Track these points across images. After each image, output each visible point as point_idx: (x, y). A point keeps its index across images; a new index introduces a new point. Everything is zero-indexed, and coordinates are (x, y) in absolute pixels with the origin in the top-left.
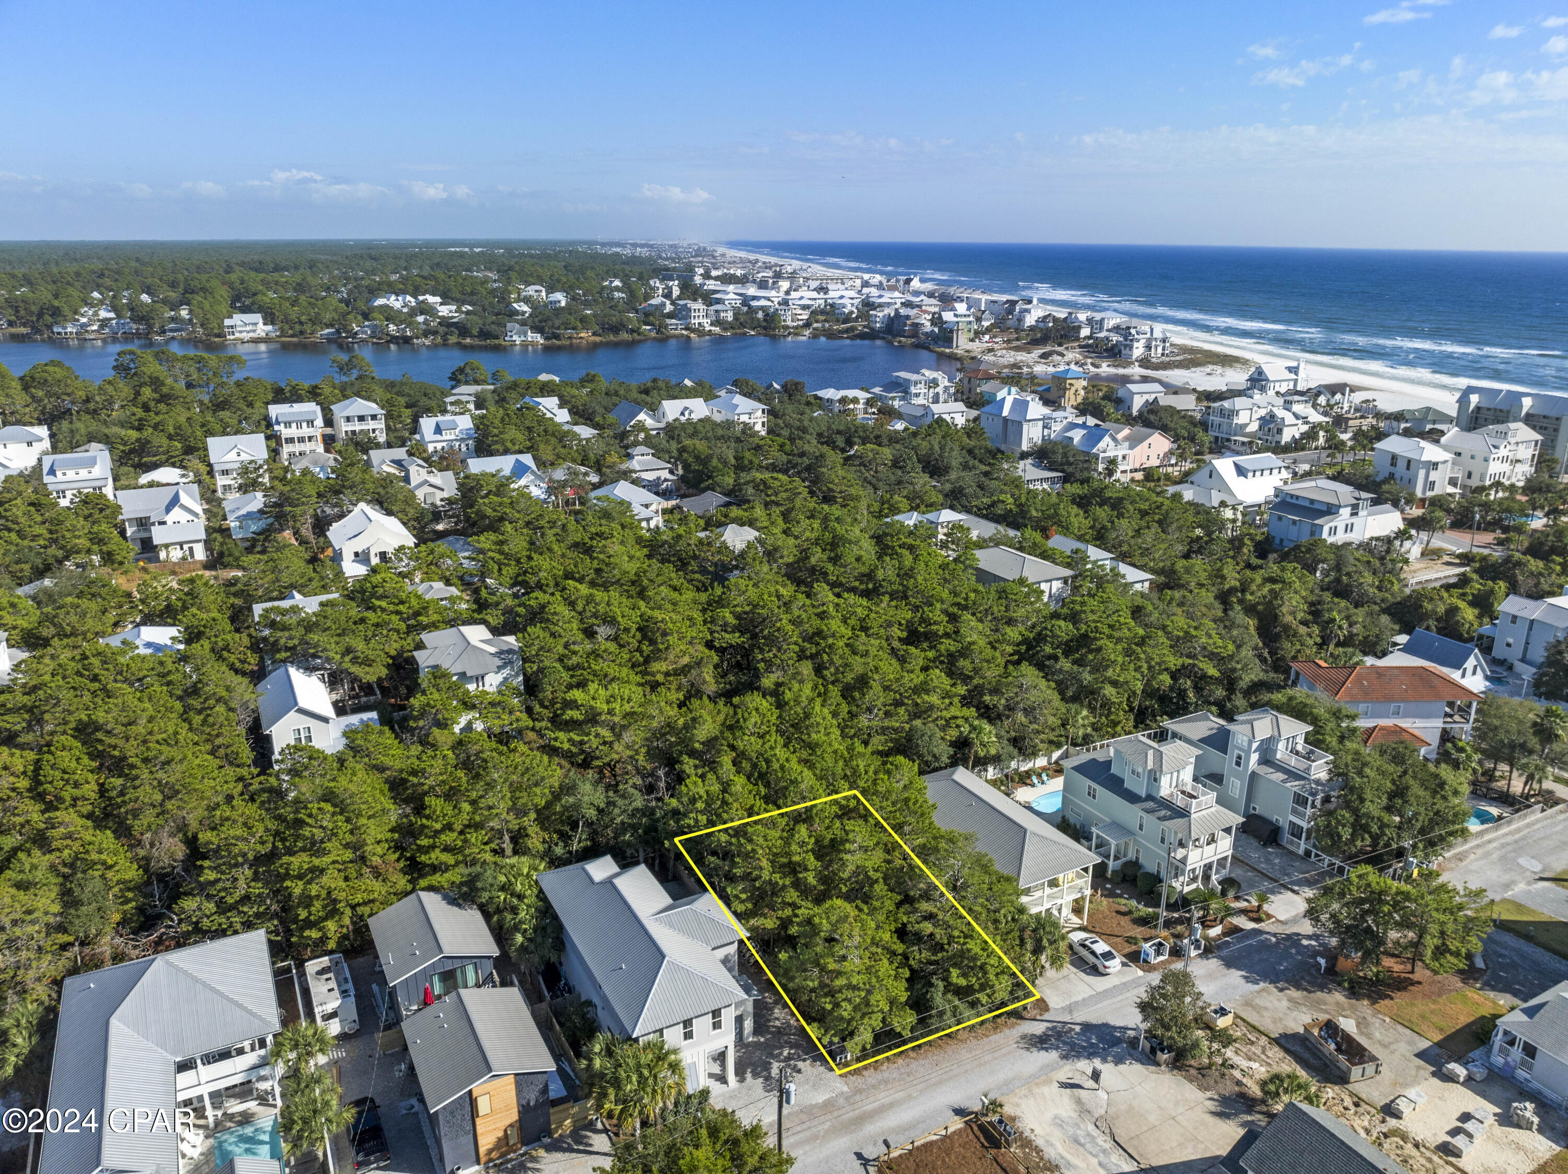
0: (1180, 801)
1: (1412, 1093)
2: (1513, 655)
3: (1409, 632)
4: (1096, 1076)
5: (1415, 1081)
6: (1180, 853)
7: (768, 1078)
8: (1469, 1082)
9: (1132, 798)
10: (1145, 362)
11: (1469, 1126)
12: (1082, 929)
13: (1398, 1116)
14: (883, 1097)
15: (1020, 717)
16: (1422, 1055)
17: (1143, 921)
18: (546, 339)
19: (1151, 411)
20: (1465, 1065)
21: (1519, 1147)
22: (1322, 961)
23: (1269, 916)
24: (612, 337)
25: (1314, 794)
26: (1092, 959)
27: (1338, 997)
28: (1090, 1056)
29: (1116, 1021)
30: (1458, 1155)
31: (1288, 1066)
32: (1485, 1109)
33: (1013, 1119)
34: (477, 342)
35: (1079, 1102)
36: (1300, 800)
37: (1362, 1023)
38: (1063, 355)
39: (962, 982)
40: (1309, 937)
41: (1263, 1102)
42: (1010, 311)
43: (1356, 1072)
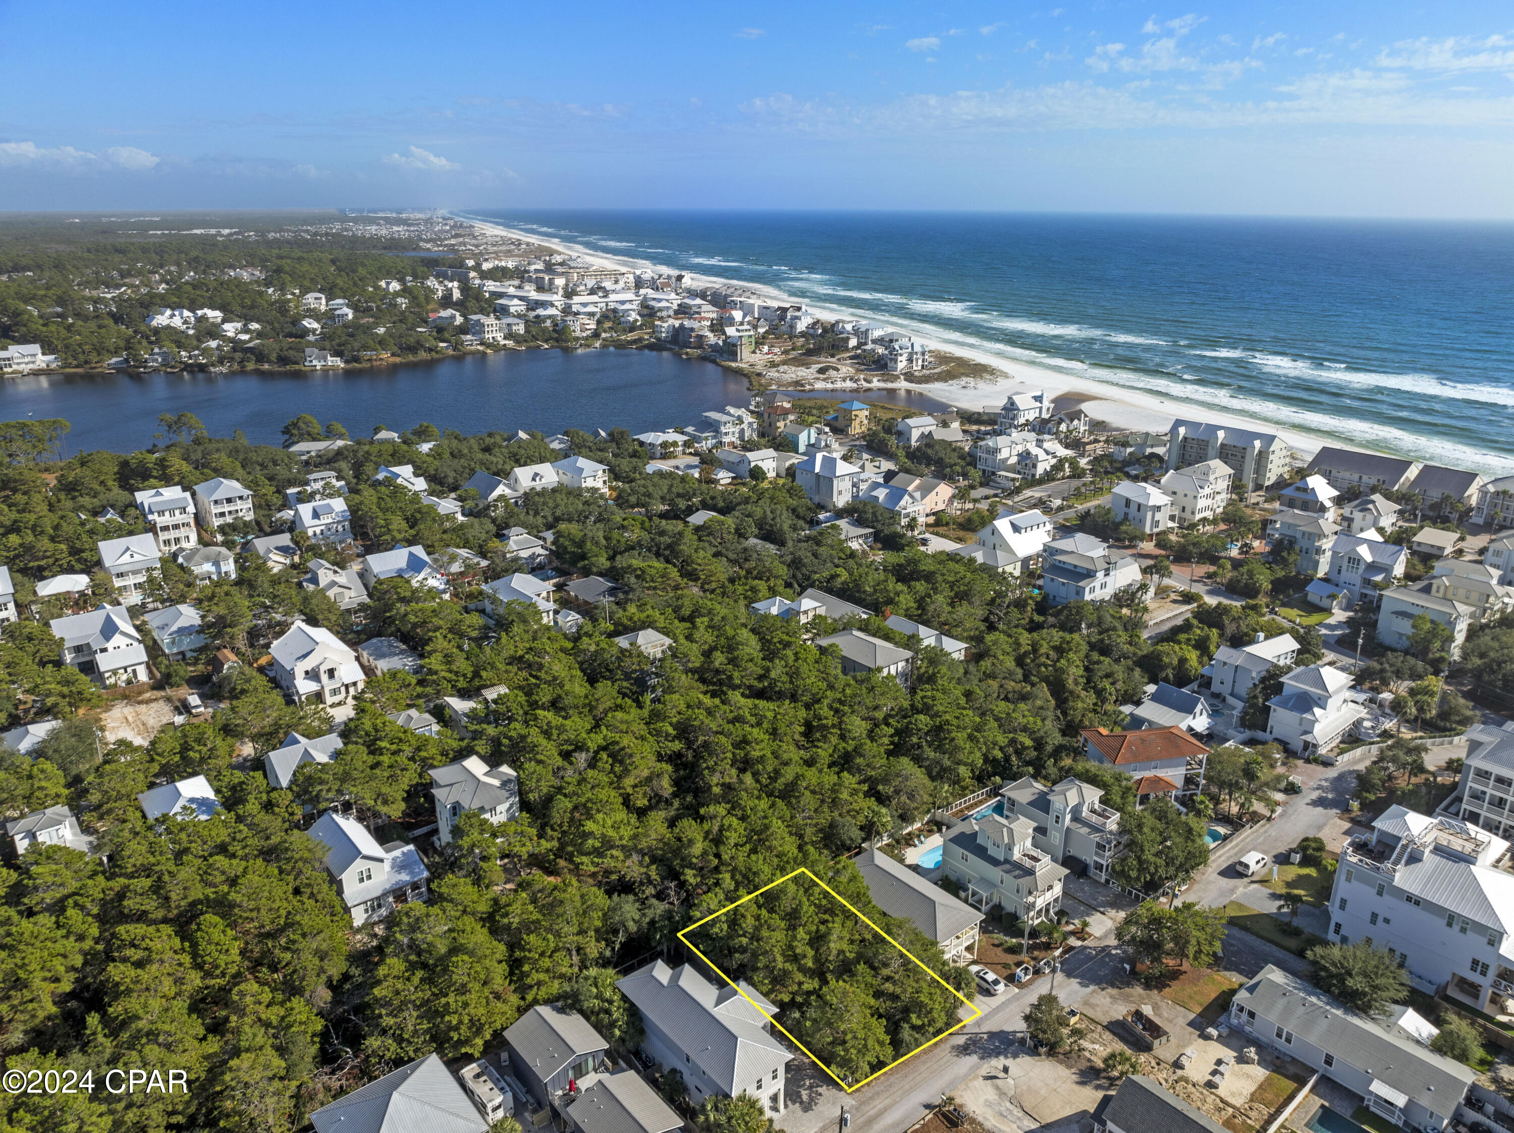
0: (1028, 863)
1: (1188, 1051)
2: (1225, 690)
3: (1156, 683)
4: (1006, 1070)
5: (1190, 1043)
6: (1031, 899)
7: (801, 1103)
8: (1220, 1039)
9: (994, 862)
10: (910, 377)
11: (1221, 1068)
12: (974, 962)
13: (1182, 1067)
14: (879, 1104)
15: (904, 798)
16: (1191, 1024)
17: (1012, 950)
18: (346, 362)
19: (928, 445)
20: (1216, 1028)
21: (1248, 1076)
22: (1127, 967)
23: (1090, 935)
24: (411, 358)
25: (1109, 843)
26: (985, 985)
27: (1138, 990)
28: (997, 1055)
29: (1008, 1028)
30: (1216, 1087)
31: (1119, 1046)
32: (1229, 1054)
33: (961, 1106)
34: (276, 368)
35: (997, 1088)
36: (1101, 847)
37: (1155, 1008)
38: (837, 370)
39: (919, 1023)
40: (1116, 948)
41: (1105, 1070)
42: (782, 318)
43: (1156, 1043)
